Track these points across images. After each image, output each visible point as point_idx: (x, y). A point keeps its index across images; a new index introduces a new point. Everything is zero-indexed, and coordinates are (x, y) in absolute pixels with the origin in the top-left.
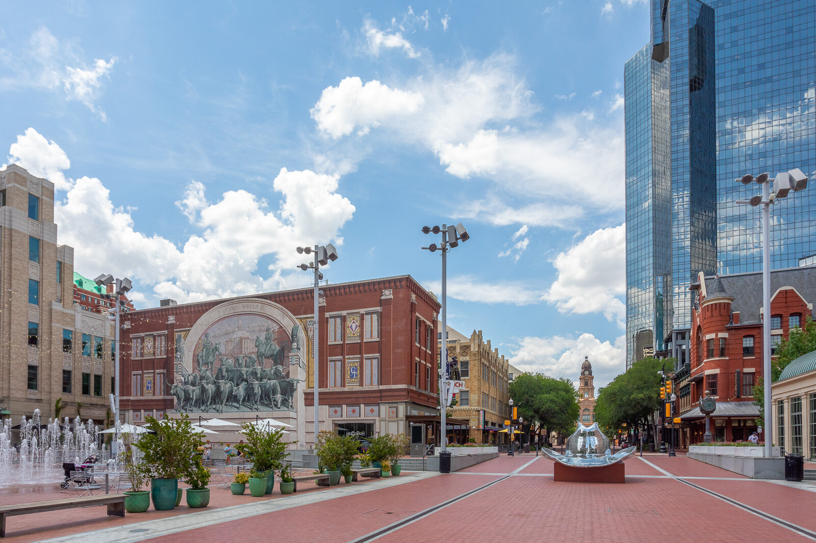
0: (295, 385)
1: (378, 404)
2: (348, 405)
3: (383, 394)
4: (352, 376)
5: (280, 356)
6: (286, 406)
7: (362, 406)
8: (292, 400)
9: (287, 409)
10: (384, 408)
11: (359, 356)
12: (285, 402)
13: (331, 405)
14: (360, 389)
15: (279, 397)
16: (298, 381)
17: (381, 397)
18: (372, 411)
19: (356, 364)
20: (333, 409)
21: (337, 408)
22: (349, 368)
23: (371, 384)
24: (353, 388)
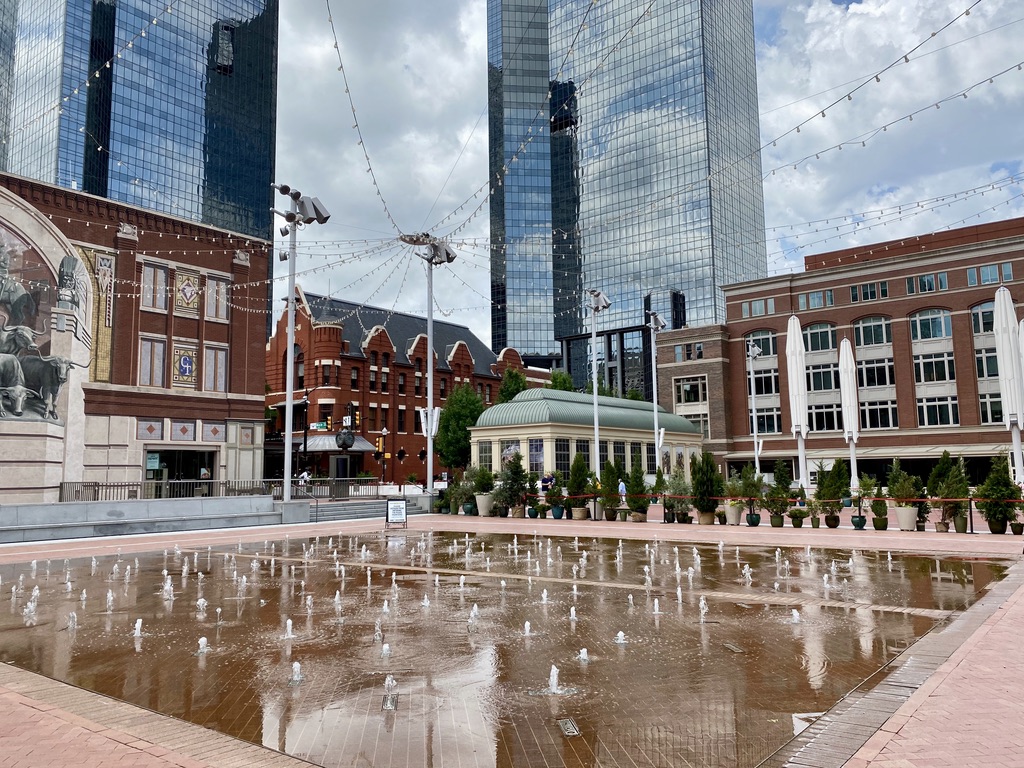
0: (64, 371)
1: (225, 422)
2: (174, 419)
3: (233, 407)
4: (183, 372)
5: (26, 307)
6: (38, 412)
7: (199, 422)
8: (54, 400)
9: (40, 418)
10: (233, 429)
11: (196, 341)
12: (35, 404)
13: (141, 417)
14: (196, 394)
15: (20, 391)
16: (71, 365)
17: (229, 411)
18: (215, 432)
19: (190, 353)
20: (145, 425)
21: (153, 423)
22: (177, 358)
23: (215, 389)
24: (183, 392)
